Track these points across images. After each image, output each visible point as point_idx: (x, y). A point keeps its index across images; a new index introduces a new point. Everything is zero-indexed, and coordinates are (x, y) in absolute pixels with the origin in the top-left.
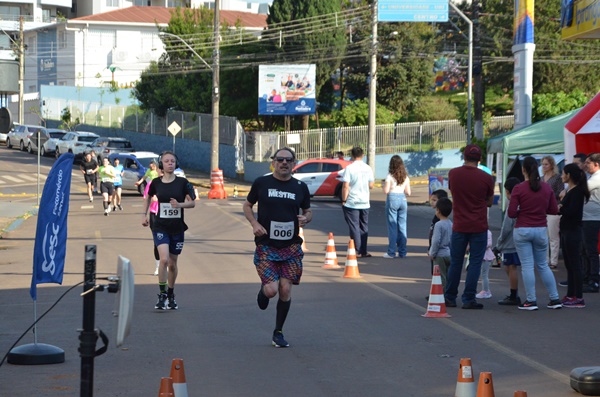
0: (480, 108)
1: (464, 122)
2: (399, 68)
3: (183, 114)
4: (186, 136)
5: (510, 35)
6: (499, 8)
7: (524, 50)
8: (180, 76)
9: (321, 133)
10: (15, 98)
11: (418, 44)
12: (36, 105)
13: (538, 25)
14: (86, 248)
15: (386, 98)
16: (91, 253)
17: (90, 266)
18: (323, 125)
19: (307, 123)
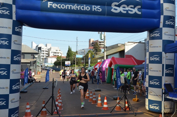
0: (85, 65)
2: (78, 62)
3: (58, 66)
6: (87, 56)
7: (89, 60)
8: (58, 62)
9: (71, 67)
10: (43, 64)
11: (80, 60)
12: (45, 65)
13: (91, 58)
15: (77, 64)
17: (53, 80)
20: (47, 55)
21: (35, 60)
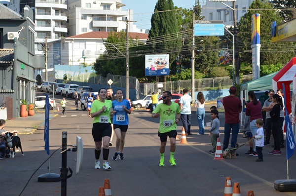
0: (238, 71)
1: (232, 77)
2: (204, 55)
3: (114, 76)
4: (116, 85)
5: (250, 41)
6: (245, 30)
7: (256, 47)
8: (112, 60)
9: (172, 83)
10: (44, 71)
11: (211, 45)
12: (53, 73)
13: (262, 36)
14: (63, 133)
15: (199, 68)
16: (65, 135)
17: (64, 141)
18: (173, 80)
19: (166, 79)
20: (65, 30)
21: (6, 51)
